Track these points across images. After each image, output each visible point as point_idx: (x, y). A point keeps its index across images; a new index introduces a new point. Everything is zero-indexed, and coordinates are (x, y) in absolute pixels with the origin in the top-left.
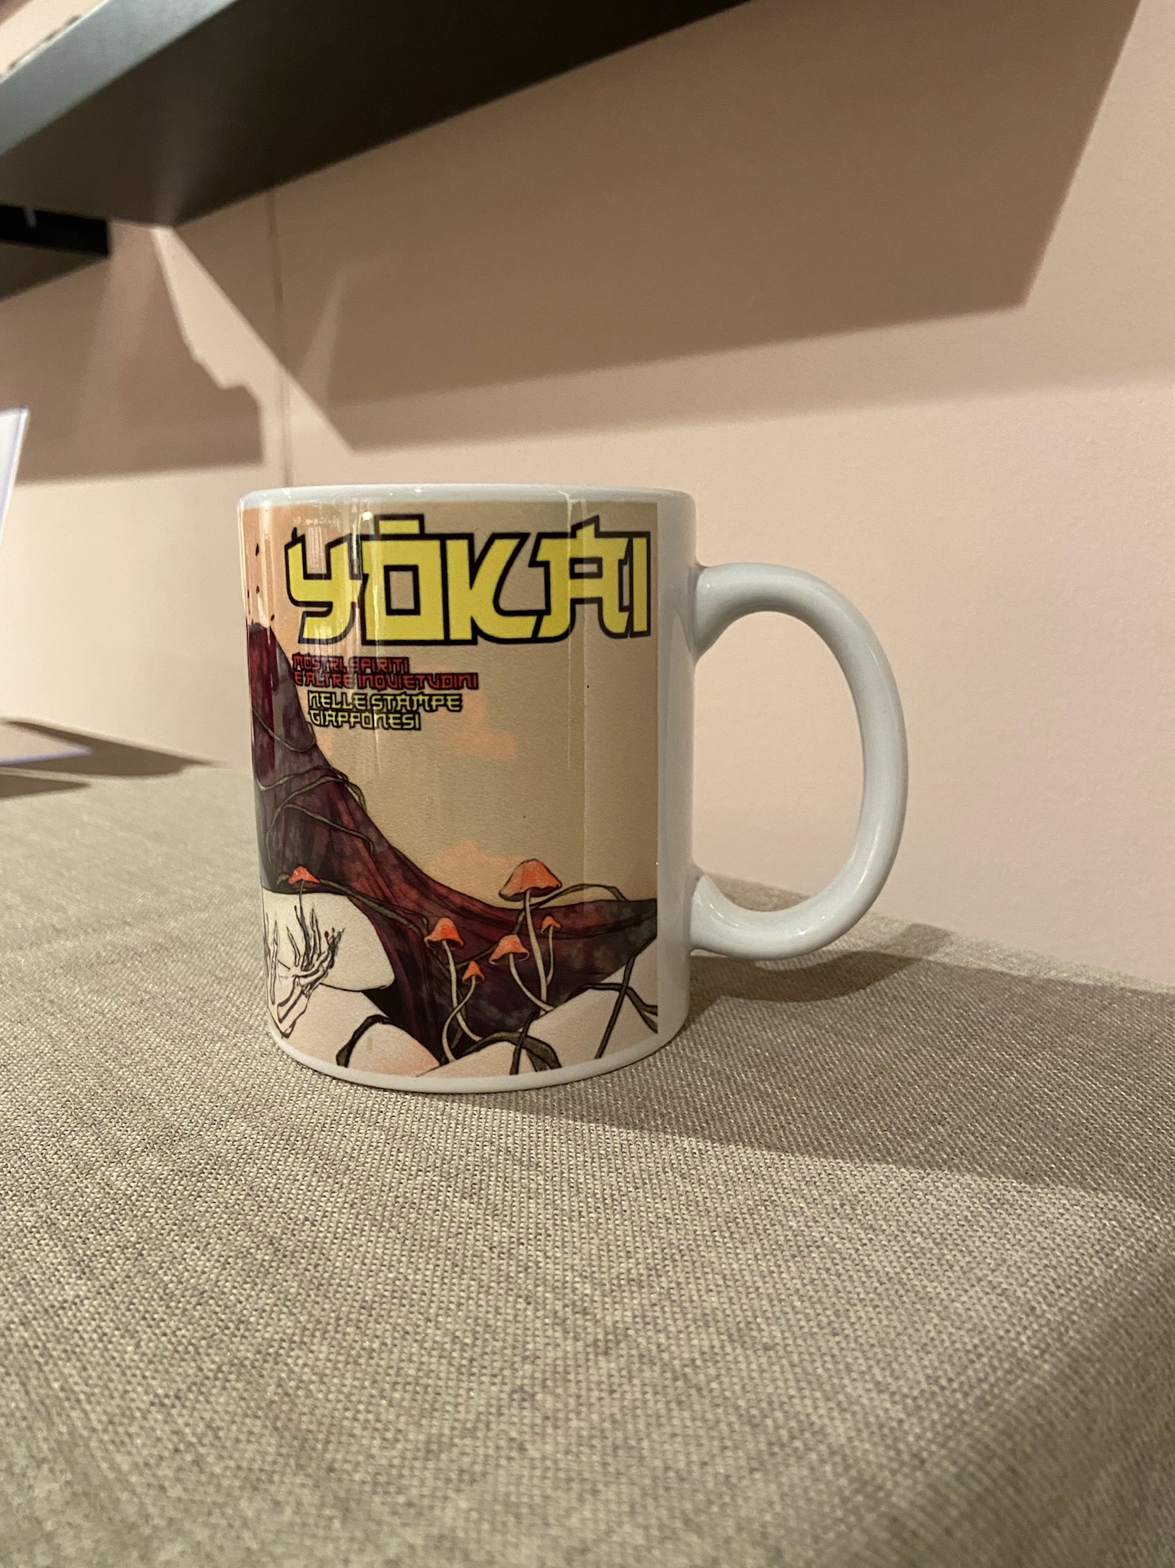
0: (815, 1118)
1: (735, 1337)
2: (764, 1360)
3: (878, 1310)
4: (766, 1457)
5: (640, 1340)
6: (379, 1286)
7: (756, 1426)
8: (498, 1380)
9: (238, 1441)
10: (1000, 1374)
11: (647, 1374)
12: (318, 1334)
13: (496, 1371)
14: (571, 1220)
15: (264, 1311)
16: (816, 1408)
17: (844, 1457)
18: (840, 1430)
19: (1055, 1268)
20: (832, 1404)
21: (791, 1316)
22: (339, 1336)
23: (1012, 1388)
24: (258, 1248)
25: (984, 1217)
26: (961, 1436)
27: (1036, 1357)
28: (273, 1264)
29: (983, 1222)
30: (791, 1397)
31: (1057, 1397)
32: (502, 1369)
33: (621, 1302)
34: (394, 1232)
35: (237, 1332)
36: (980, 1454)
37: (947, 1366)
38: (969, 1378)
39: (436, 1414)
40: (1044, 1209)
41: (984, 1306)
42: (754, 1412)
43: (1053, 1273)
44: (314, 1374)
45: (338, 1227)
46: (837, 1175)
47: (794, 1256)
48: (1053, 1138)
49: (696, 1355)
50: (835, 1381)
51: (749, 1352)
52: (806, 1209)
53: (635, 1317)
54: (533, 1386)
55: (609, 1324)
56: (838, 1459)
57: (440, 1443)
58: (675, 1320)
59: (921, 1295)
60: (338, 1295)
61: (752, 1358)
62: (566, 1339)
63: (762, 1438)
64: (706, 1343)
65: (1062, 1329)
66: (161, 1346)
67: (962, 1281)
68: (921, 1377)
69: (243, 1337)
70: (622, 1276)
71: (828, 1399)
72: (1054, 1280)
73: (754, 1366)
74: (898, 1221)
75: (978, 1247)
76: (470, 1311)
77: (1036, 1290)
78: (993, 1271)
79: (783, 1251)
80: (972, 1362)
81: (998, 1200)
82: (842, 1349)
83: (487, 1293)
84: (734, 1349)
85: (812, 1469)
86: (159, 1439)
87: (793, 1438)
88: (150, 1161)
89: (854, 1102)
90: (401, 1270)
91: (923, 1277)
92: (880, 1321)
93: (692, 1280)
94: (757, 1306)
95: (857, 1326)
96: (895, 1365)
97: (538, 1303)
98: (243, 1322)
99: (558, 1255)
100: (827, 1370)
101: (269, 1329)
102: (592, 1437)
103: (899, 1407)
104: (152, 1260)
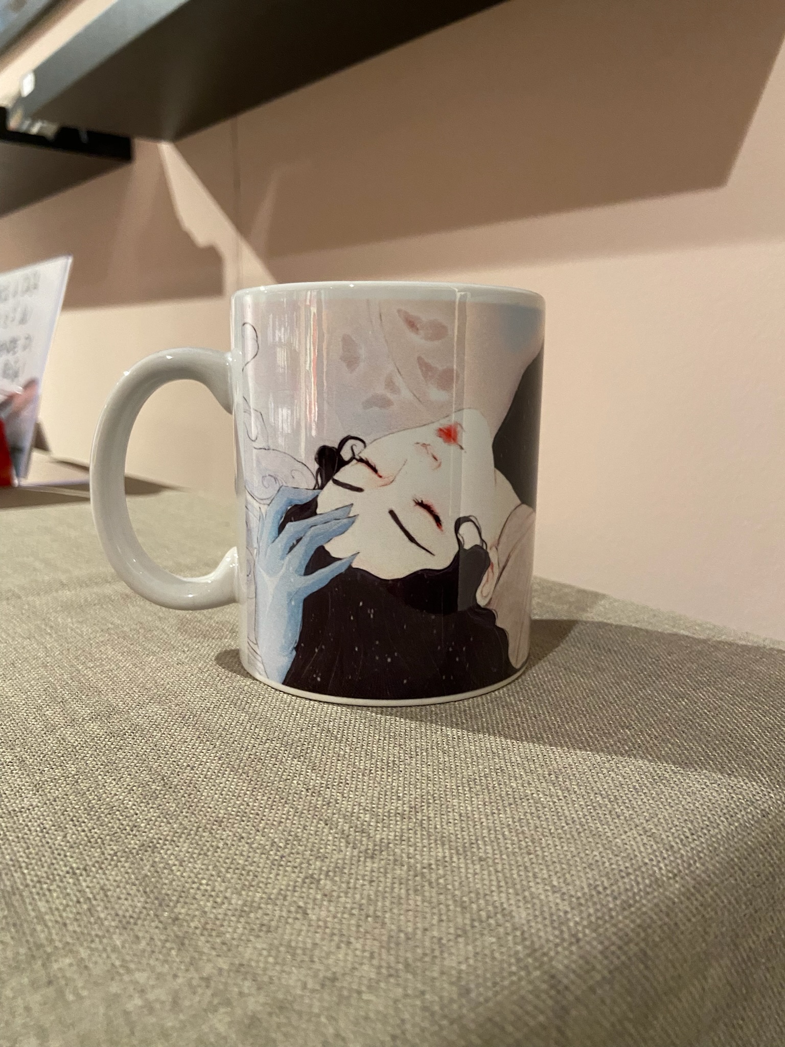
0: (541, 721)
1: (461, 850)
2: (478, 867)
3: (562, 840)
4: (468, 928)
5: (396, 850)
6: (229, 809)
7: (465, 908)
8: (296, 870)
9: (119, 898)
10: (641, 886)
11: (398, 872)
12: (183, 835)
13: (296, 865)
14: (363, 775)
15: (151, 820)
16: (508, 899)
17: (523, 933)
18: (521, 915)
19: (692, 822)
20: (520, 898)
21: (501, 840)
22: (197, 837)
23: (649, 897)
24: (154, 782)
25: (647, 787)
26: (608, 925)
27: (669, 878)
28: (162, 792)
29: (646, 791)
30: (492, 891)
31: (683, 907)
32: (302, 863)
33: (389, 827)
34: (244, 776)
35: (131, 833)
36: (620, 938)
37: (604, 879)
38: (619, 887)
39: (252, 889)
40: (691, 785)
41: (637, 842)
42: (465, 899)
43: (690, 826)
44: (177, 860)
45: (208, 771)
46: (549, 756)
47: (511, 804)
48: (705, 741)
49: (433, 862)
50: (525, 883)
51: (469, 861)
52: (524, 776)
53: (396, 836)
54: (320, 874)
55: (377, 840)
56: (518, 933)
57: (251, 906)
58: (422, 839)
59: (594, 833)
60: (201, 813)
61: (470, 866)
62: (347, 847)
63: (468, 916)
64: (440, 855)
65: (692, 862)
66: (79, 837)
67: (624, 826)
68: (585, 886)
69: (136, 836)
70: (392, 811)
71: (517, 894)
72: (690, 829)
73: (471, 871)
74: (586, 786)
75: (639, 806)
76: (286, 827)
77: (676, 835)
78: (647, 821)
79: (503, 801)
80: (623, 877)
81: (659, 777)
82: (532, 863)
83: (300, 817)
84: (459, 859)
85: (499, 938)
86: (68, 894)
87: (489, 917)
88: (94, 726)
89: (570, 712)
90: (246, 799)
91: (597, 822)
92: (562, 847)
93: (438, 816)
94: (479, 834)
95: (546, 849)
96: (568, 876)
97: (332, 824)
98: (136, 826)
99: (351, 796)
100: (520, 876)
101: (152, 831)
102: (352, 908)
103: (566, 903)
104: (83, 786)
